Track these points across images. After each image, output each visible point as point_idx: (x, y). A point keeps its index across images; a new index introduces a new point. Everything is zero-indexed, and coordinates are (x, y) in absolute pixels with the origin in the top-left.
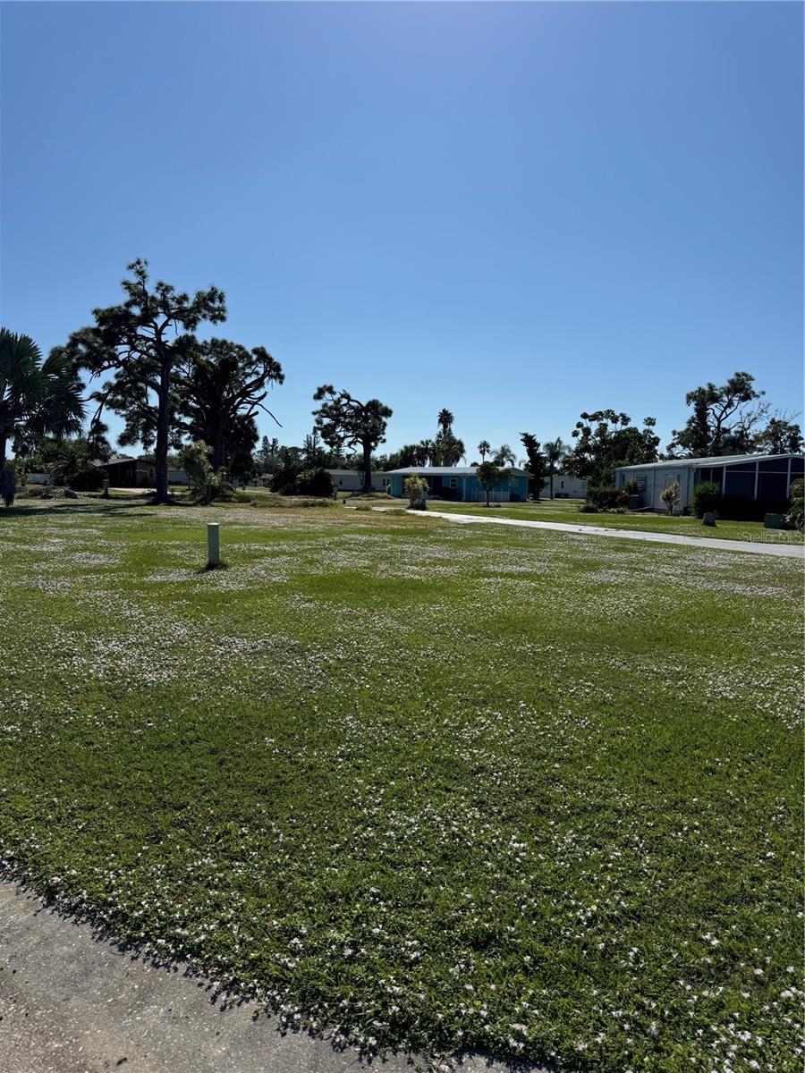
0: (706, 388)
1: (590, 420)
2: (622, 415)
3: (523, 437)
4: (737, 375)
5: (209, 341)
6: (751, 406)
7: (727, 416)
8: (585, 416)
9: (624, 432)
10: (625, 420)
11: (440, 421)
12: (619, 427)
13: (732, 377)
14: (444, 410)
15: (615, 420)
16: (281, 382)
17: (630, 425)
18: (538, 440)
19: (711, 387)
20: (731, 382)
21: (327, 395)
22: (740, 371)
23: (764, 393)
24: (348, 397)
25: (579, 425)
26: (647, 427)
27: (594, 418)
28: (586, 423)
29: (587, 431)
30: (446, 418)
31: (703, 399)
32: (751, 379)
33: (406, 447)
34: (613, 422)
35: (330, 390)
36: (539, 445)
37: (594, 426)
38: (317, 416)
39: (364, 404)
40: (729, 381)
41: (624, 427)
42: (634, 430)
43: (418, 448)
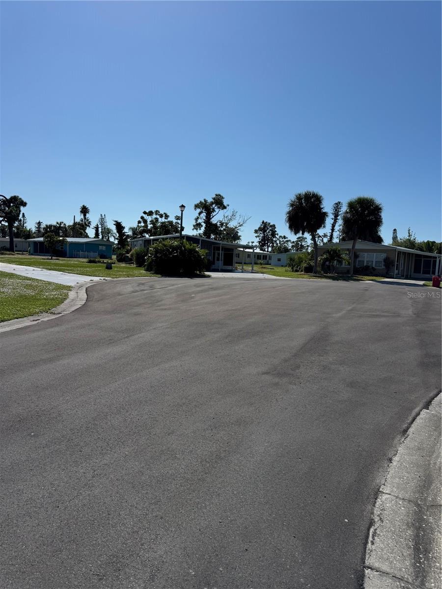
0: (203, 201)
1: (148, 215)
2: (165, 214)
3: (115, 223)
4: (216, 195)
6: (228, 212)
7: (213, 217)
8: (145, 213)
9: (165, 222)
10: (167, 216)
11: (81, 212)
12: (163, 220)
13: (214, 196)
14: (84, 206)
15: (161, 216)
17: (169, 219)
18: (123, 225)
19: (205, 200)
20: (214, 199)
22: (218, 193)
23: (228, 205)
25: (142, 218)
26: (176, 221)
27: (150, 213)
28: (145, 216)
29: (145, 221)
30: (84, 210)
31: (206, 208)
32: (223, 198)
33: (47, 226)
34: (160, 217)
36: (124, 228)
37: (149, 219)
39: (8, 197)
40: (213, 198)
41: (166, 220)
42: (171, 223)
43: (55, 226)
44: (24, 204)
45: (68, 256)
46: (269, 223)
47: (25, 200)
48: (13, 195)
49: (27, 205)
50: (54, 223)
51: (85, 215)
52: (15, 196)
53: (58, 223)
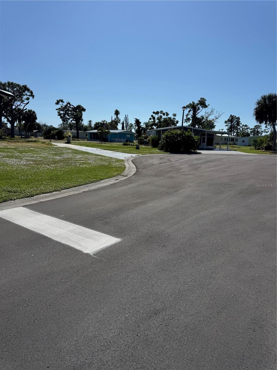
0: (192, 103)
1: (155, 114)
2: (166, 113)
3: (135, 120)
4: (201, 99)
5: (7, 82)
6: (208, 110)
7: (198, 113)
8: (154, 113)
9: (166, 118)
10: (167, 114)
11: (115, 114)
12: (165, 117)
13: (199, 99)
14: (116, 110)
15: (164, 114)
16: (33, 98)
17: (169, 116)
18: (140, 121)
19: (193, 103)
20: (199, 101)
21: (61, 103)
22: (202, 97)
23: (209, 105)
24: (69, 104)
25: (152, 116)
26: (174, 117)
27: (157, 113)
28: (154, 115)
29: (154, 118)
30: (117, 113)
31: (194, 107)
32: (205, 100)
34: (163, 115)
35: (62, 101)
36: (141, 123)
37: (156, 116)
38: (58, 111)
39: (75, 106)
41: (167, 117)
42: (170, 118)
44: (84, 110)
45: (109, 141)
46: (235, 116)
47: (84, 108)
48: (78, 105)
49: (86, 111)
50: (100, 121)
51: (117, 116)
52: (79, 105)
53: (102, 121)
